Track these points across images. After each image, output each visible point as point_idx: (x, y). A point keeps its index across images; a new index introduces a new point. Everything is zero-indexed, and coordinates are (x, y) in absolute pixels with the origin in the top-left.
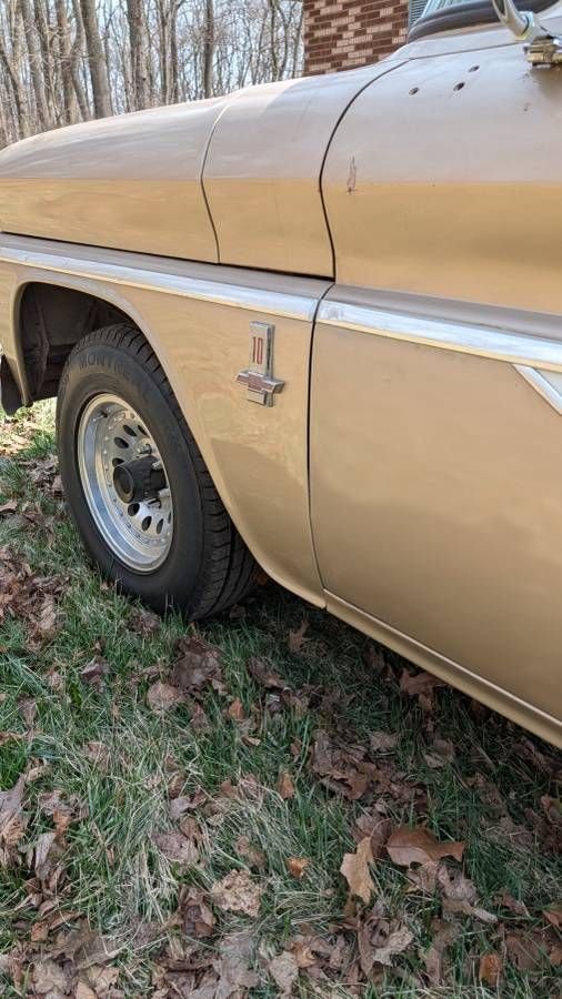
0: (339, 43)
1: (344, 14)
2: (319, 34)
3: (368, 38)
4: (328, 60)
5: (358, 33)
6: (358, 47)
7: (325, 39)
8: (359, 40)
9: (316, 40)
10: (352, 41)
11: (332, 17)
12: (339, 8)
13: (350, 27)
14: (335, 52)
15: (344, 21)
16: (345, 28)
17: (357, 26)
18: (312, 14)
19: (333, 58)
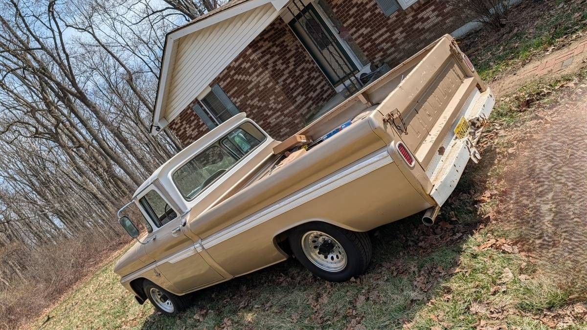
0: (187, 132)
1: (182, 125)
2: (180, 133)
3: (194, 127)
4: (188, 138)
5: (190, 127)
6: (193, 130)
7: (182, 133)
8: (191, 129)
9: (180, 135)
10: (190, 130)
11: (179, 127)
12: (180, 124)
13: (187, 127)
14: (188, 135)
15: (184, 126)
16: (185, 128)
17: (188, 126)
18: (174, 130)
19: (189, 137)
